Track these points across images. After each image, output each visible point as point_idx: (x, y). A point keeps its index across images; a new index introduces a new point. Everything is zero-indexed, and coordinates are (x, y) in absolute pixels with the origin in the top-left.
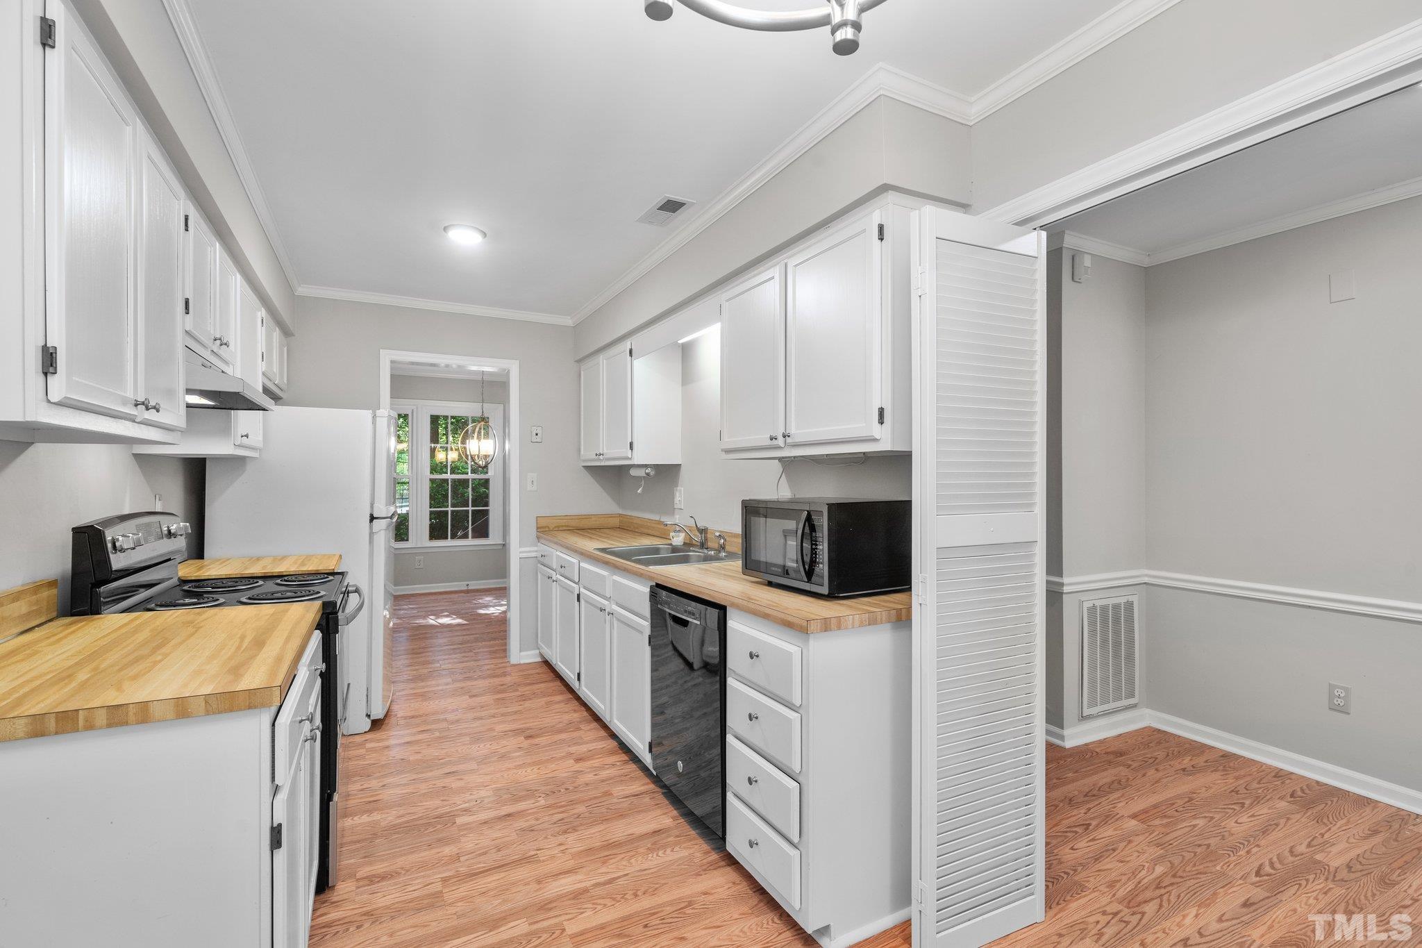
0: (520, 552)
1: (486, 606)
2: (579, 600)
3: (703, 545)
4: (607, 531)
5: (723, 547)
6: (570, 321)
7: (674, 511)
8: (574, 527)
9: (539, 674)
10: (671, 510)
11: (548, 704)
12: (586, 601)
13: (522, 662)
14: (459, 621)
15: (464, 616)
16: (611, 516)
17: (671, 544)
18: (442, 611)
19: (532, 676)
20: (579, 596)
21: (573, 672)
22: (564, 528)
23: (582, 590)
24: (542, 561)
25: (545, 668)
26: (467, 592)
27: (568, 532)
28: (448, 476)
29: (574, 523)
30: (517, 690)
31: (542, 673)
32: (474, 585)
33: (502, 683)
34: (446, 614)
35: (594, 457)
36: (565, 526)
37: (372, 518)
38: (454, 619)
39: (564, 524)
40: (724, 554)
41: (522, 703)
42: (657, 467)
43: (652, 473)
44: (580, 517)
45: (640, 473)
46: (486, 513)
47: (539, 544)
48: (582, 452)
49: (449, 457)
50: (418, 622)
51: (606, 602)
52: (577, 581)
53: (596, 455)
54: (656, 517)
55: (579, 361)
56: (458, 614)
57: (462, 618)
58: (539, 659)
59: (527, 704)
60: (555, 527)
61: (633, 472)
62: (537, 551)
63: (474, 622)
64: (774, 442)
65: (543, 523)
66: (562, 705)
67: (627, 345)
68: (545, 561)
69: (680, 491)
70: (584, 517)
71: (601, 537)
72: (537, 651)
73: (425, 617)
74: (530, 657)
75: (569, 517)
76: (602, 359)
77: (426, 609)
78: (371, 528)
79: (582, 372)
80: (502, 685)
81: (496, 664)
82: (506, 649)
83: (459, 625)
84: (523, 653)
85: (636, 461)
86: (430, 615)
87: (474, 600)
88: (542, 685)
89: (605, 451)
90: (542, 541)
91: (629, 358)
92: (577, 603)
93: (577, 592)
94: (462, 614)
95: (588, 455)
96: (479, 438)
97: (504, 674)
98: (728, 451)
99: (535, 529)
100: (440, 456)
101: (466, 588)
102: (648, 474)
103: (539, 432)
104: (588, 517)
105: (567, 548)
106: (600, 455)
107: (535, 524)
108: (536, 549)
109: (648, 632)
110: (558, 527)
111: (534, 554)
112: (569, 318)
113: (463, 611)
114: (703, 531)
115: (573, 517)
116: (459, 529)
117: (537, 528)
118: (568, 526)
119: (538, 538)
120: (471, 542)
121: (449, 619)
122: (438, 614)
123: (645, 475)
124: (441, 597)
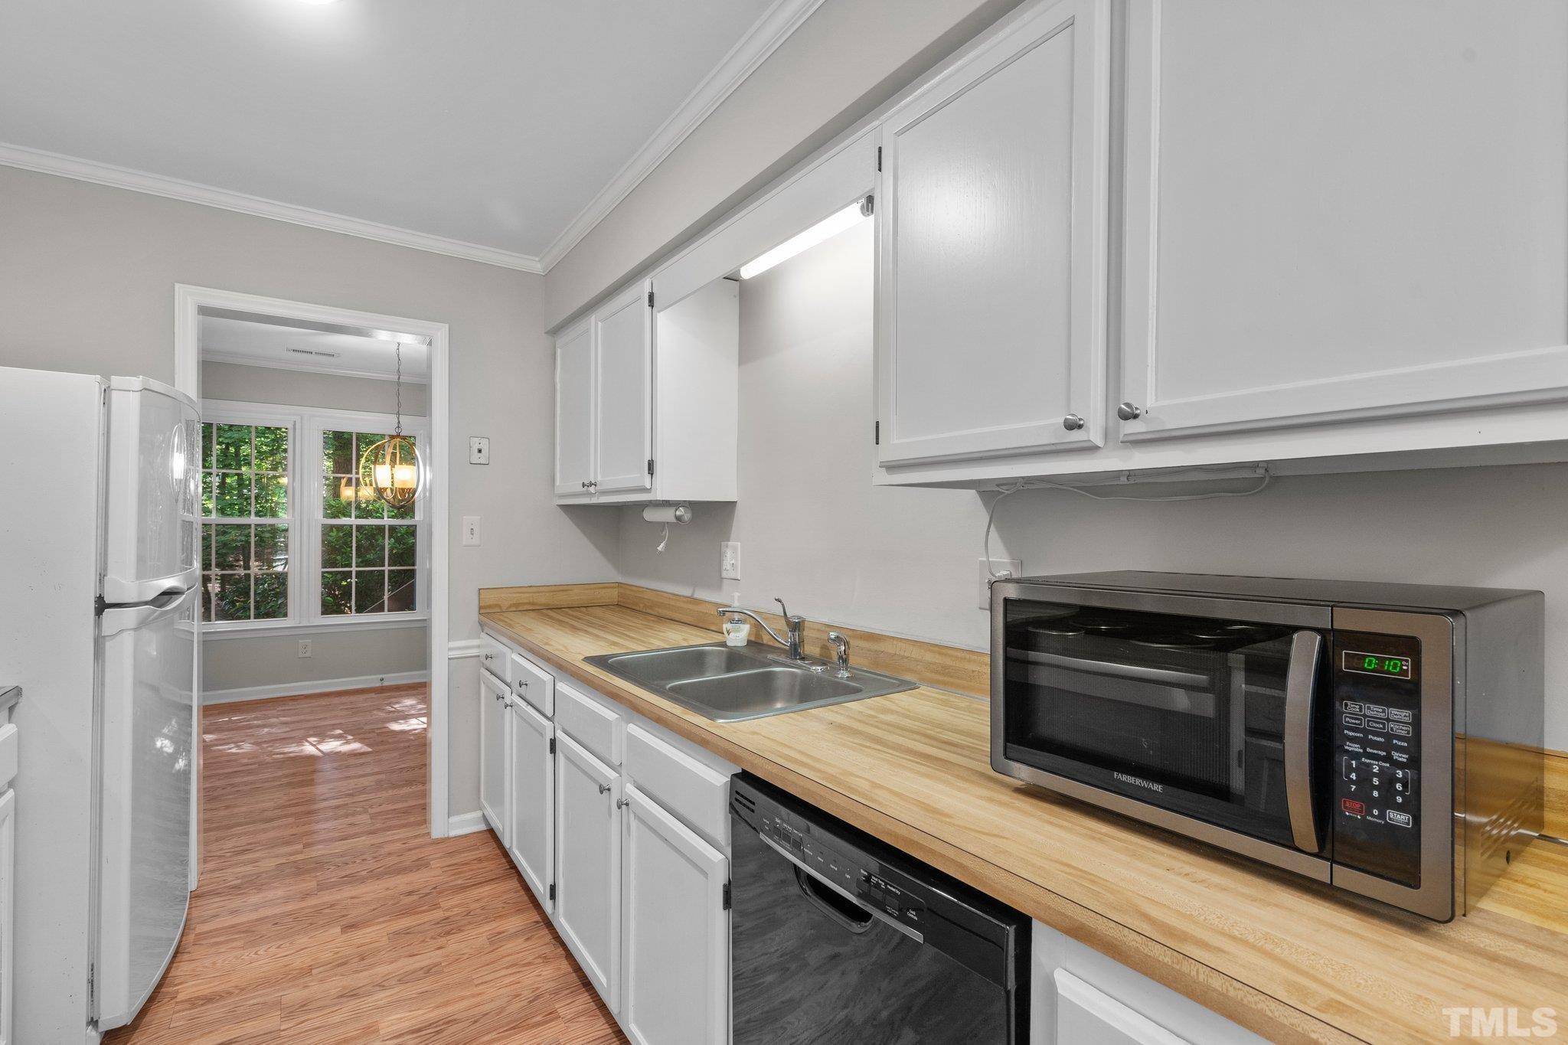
0: (450, 649)
1: (406, 717)
2: (553, 750)
3: (795, 651)
4: (598, 611)
5: (844, 660)
6: (539, 266)
7: (721, 582)
8: (540, 605)
9: (480, 860)
10: (717, 580)
11: (496, 939)
12: (567, 758)
13: (453, 833)
14: (356, 746)
15: (366, 736)
16: (604, 586)
17: (723, 644)
18: (334, 727)
19: (466, 868)
20: (553, 742)
21: (543, 881)
22: (526, 607)
23: (560, 735)
24: (487, 663)
25: (490, 849)
26: (382, 690)
27: (532, 614)
28: (352, 521)
29: (543, 599)
30: (436, 906)
31: (486, 859)
32: (393, 679)
33: (410, 888)
34: (339, 732)
35: (580, 489)
36: (529, 604)
37: (102, 606)
38: (348, 742)
39: (526, 601)
40: (846, 675)
41: (441, 941)
42: (693, 506)
43: (687, 517)
44: (553, 588)
45: (667, 515)
46: (412, 574)
47: (483, 635)
48: (558, 483)
49: (360, 494)
50: (286, 750)
51: (611, 774)
52: (550, 714)
53: (584, 485)
54: (686, 591)
55: (555, 331)
56: (357, 733)
57: (361, 740)
58: (483, 827)
59: (455, 944)
60: (511, 606)
61: (650, 515)
62: (479, 647)
63: (382, 747)
64: (1076, 436)
65: (490, 599)
66: (519, 943)
67: (645, 286)
68: (494, 665)
69: (735, 549)
70: (561, 588)
71: (591, 624)
72: (479, 814)
73: (300, 740)
74: (466, 824)
75: (535, 589)
76: (595, 323)
77: (305, 725)
78: (98, 624)
79: (559, 351)
80: (410, 893)
81: (405, 841)
82: (425, 804)
83: (354, 754)
84: (453, 819)
85: (660, 495)
86: (311, 736)
87: (388, 705)
88: (486, 890)
89: (599, 478)
90: (486, 630)
91: (648, 309)
92: (549, 757)
93: (549, 735)
94: (365, 733)
95: (569, 487)
96: (393, 462)
97: (421, 864)
98: (892, 467)
99: (477, 609)
100: (347, 493)
101: (378, 684)
102: (678, 518)
103: (484, 445)
104: (565, 588)
105: (532, 651)
106: (591, 484)
107: (477, 603)
108: (476, 642)
109: (720, 876)
110: (516, 605)
111: (474, 652)
112: (537, 259)
113: (367, 727)
114: (797, 626)
115: (543, 589)
116: (368, 601)
117: (480, 608)
118: (533, 604)
119: (482, 625)
120: (386, 617)
121: (339, 743)
122: (323, 735)
123: (674, 520)
124: (336, 700)
